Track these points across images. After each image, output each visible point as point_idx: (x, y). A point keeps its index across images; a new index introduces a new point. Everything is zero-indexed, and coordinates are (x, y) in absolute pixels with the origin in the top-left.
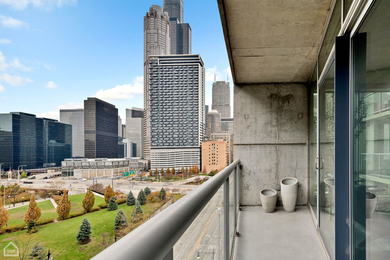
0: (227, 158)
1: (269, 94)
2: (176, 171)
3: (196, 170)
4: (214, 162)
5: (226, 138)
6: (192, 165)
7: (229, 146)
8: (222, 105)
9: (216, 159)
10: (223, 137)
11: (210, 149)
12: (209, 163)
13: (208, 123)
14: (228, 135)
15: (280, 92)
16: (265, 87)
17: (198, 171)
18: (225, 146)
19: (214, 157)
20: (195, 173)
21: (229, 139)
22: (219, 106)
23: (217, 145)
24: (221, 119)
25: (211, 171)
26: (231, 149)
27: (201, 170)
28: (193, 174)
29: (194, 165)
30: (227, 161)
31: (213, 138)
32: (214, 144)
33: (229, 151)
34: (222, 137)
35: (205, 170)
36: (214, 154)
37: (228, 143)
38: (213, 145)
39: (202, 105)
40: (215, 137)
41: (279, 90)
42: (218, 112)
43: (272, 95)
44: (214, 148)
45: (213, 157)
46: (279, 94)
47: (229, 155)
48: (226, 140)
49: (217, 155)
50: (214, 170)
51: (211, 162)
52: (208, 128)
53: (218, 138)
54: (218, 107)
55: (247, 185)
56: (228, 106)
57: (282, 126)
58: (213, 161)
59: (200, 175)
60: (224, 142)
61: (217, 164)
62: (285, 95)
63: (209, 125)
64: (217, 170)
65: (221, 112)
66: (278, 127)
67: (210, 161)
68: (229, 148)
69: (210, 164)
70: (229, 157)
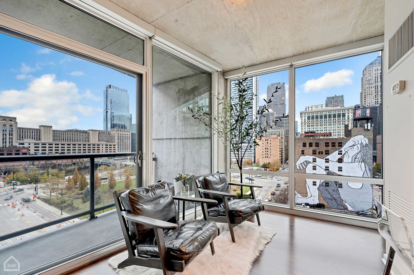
0: (280, 153)
1: (177, 90)
2: (233, 162)
3: (250, 162)
4: (268, 156)
5: (280, 134)
6: (246, 158)
7: (283, 141)
8: (277, 104)
9: (269, 153)
10: (277, 133)
11: (263, 144)
12: (263, 156)
13: (263, 122)
14: (282, 132)
15: (186, 86)
16: (174, 83)
17: (252, 163)
18: (279, 142)
19: (268, 152)
20: (249, 165)
21: (283, 135)
22: (274, 105)
23: (271, 141)
24: (276, 117)
25: (263, 164)
26: (286, 144)
27: (255, 162)
28: (247, 165)
29: (248, 158)
30: (280, 155)
31: (267, 134)
32: (268, 140)
33: (283, 146)
34: (275, 133)
35: (258, 162)
36: (268, 149)
37: (282, 139)
38: (266, 141)
39: (256, 106)
40: (269, 133)
41: (186, 84)
42: (272, 111)
43: (179, 90)
44: (268, 143)
45: (266, 151)
46: (186, 88)
47: (283, 149)
48: (280, 136)
49: (270, 149)
50: (267, 163)
51: (265, 155)
52: (263, 125)
53: (271, 134)
54: (272, 106)
55: (160, 176)
56: (283, 104)
57: (188, 120)
58: (266, 155)
59: (253, 166)
60: (277, 138)
61: (270, 158)
62: (191, 88)
63: (264, 123)
64: (269, 163)
65: (275, 111)
66: (185, 121)
67: (263, 155)
68: (283, 143)
69: (263, 158)
70: (283, 151)
